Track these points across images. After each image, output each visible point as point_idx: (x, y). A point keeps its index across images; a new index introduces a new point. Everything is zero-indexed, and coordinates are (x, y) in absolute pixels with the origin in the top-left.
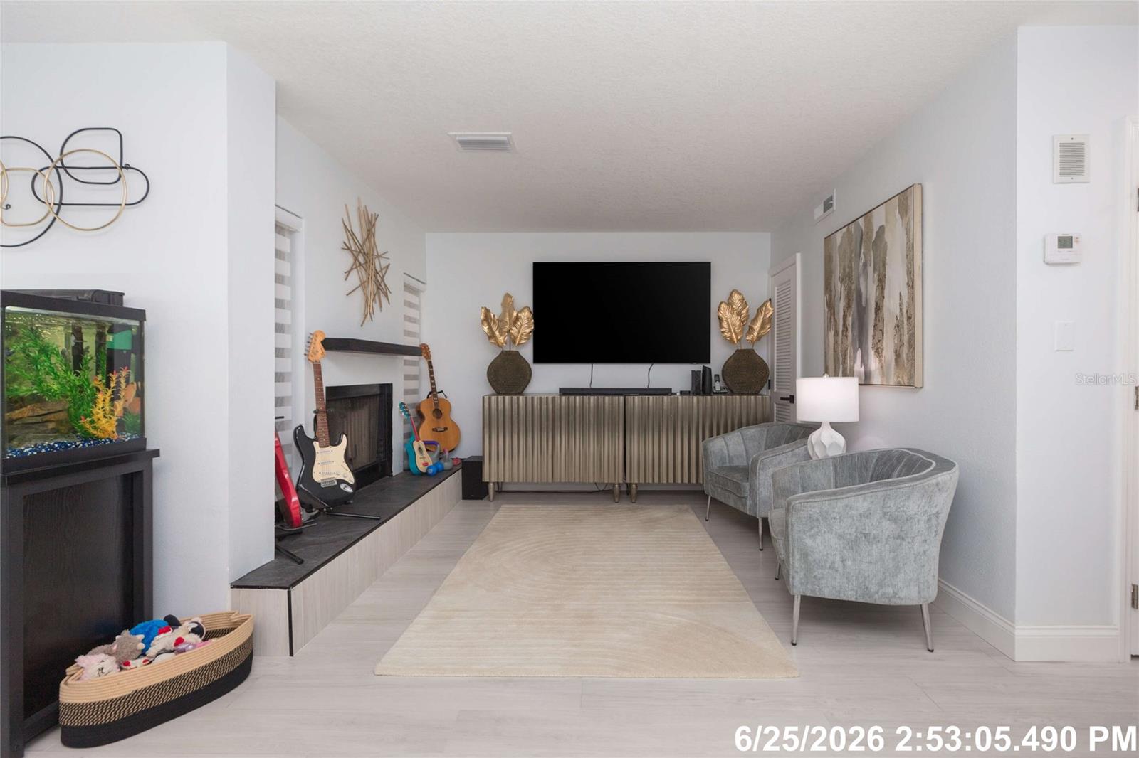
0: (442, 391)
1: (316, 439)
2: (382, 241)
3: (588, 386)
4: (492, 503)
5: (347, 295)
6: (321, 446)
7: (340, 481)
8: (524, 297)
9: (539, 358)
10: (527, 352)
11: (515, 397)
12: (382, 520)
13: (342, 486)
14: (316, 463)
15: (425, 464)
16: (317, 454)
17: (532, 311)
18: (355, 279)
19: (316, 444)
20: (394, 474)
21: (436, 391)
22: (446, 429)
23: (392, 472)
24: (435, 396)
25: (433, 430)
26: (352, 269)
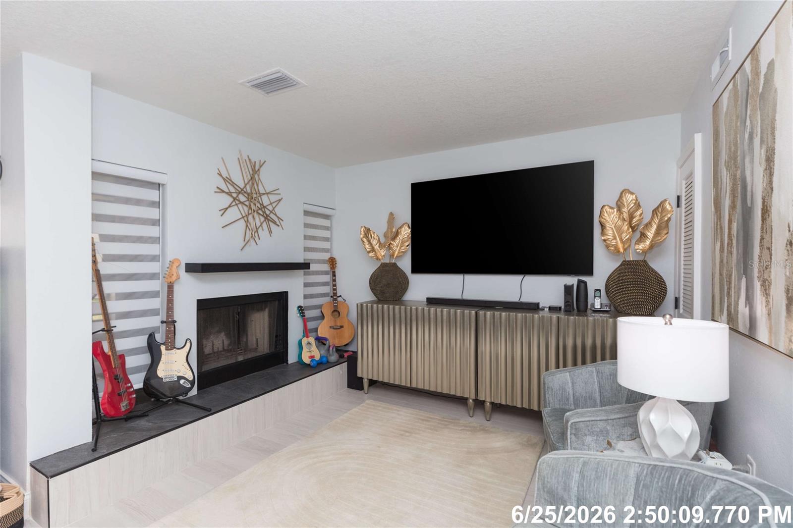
0: (340, 296)
1: (164, 344)
2: (268, 181)
3: (459, 297)
4: (366, 395)
5: (223, 227)
6: (167, 349)
7: (180, 378)
8: (405, 214)
9: (416, 269)
10: (406, 264)
11: (391, 307)
12: (212, 412)
13: (182, 382)
14: (161, 362)
15: (312, 357)
16: (163, 356)
17: (410, 227)
18: (234, 213)
19: (163, 348)
20: (290, 362)
21: (336, 296)
22: (342, 327)
23: (288, 361)
24: (336, 300)
25: (330, 327)
26: (230, 206)
